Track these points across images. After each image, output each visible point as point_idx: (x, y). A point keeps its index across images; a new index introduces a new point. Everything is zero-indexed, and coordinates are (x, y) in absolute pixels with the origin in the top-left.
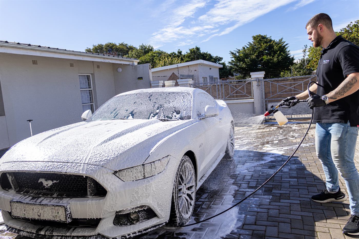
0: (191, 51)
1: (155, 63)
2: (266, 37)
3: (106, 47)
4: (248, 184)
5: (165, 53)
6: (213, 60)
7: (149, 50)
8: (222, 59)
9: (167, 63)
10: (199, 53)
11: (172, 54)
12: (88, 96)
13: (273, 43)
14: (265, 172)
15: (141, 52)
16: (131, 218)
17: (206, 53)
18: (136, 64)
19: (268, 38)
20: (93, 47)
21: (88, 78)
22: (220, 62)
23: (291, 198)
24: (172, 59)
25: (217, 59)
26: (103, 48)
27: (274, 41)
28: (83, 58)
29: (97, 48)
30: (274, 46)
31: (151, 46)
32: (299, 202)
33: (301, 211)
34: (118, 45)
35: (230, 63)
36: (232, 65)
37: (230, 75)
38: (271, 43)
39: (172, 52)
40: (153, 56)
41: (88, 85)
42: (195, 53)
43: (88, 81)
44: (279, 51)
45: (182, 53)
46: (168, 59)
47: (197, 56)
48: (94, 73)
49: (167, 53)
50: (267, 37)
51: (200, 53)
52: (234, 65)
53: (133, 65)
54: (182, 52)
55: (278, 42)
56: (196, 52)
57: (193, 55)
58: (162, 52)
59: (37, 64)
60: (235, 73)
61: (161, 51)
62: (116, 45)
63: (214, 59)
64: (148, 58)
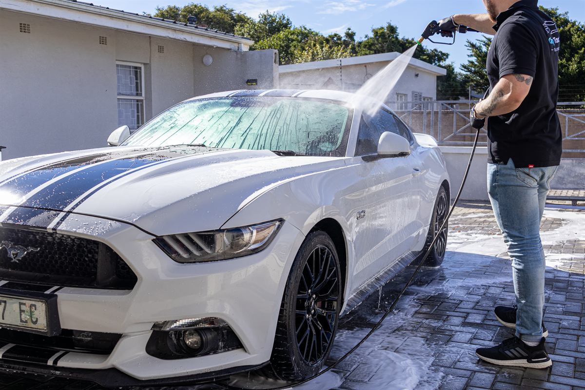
0: (377, 33)
1: (291, 56)
2: (555, 14)
3: (185, 13)
4: (465, 318)
5: (317, 34)
6: (425, 57)
7: (280, 25)
8: (447, 57)
9: (320, 56)
10: (393, 39)
11: (332, 37)
12: (133, 111)
13: (572, 29)
14: (509, 298)
15: (263, 30)
16: (185, 343)
17: (410, 39)
18: (245, 49)
19: (560, 15)
20: (157, 12)
21: (136, 73)
22: (441, 63)
23: (558, 351)
24: (330, 47)
25: (436, 55)
26: (179, 15)
27: (574, 24)
28: (128, 26)
29: (166, 13)
30: (572, 35)
31: (286, 16)
32: (572, 360)
33: (574, 378)
34: (212, 9)
35: (464, 67)
36: (469, 73)
37: (462, 96)
38: (567, 28)
39: (333, 34)
40: (289, 39)
41: (135, 89)
42: (386, 39)
43: (137, 79)
44: (583, 49)
45: (355, 37)
46: (322, 48)
47: (388, 45)
48: (150, 62)
49: (322, 36)
50: (559, 12)
51: (397, 38)
52: (475, 73)
53: (238, 51)
54: (355, 34)
55: (582, 27)
56: (387, 36)
57: (381, 43)
58: (310, 32)
59: (29, 33)
60: (476, 92)
61: (308, 29)
62: (207, 10)
63: (428, 55)
64: (277, 44)
